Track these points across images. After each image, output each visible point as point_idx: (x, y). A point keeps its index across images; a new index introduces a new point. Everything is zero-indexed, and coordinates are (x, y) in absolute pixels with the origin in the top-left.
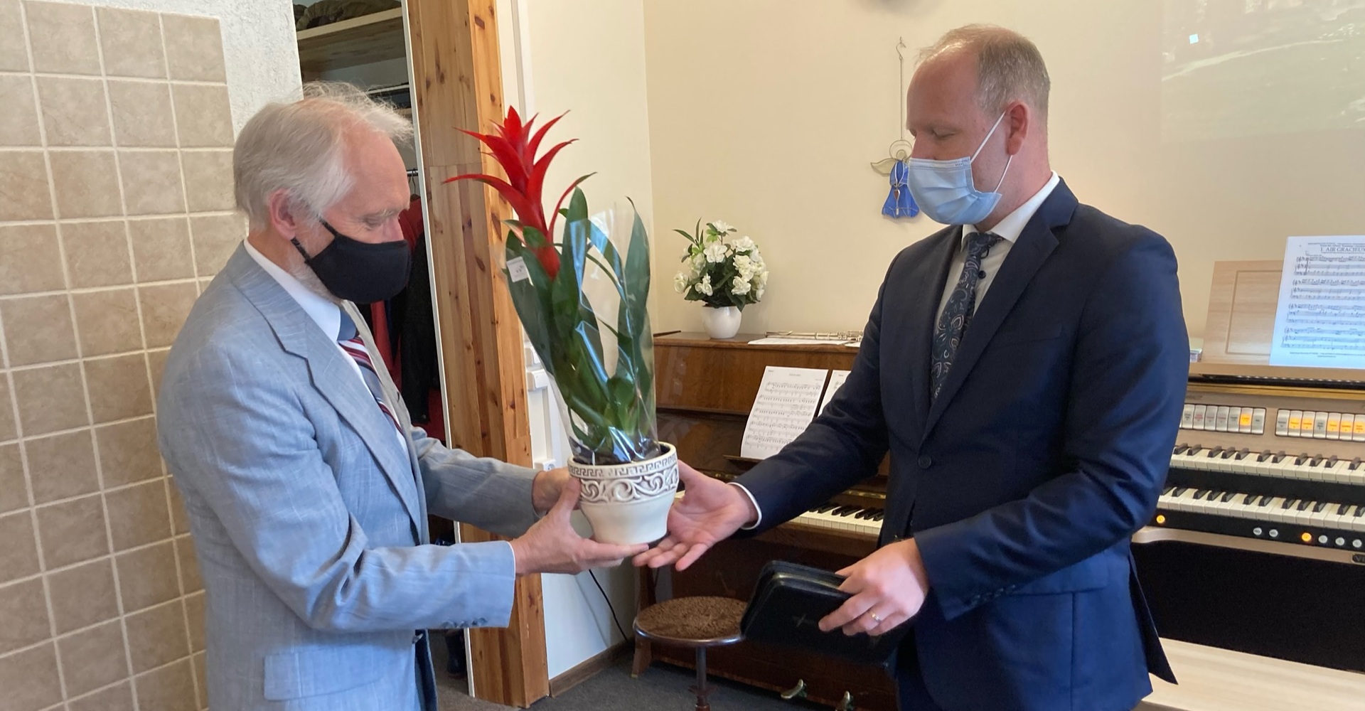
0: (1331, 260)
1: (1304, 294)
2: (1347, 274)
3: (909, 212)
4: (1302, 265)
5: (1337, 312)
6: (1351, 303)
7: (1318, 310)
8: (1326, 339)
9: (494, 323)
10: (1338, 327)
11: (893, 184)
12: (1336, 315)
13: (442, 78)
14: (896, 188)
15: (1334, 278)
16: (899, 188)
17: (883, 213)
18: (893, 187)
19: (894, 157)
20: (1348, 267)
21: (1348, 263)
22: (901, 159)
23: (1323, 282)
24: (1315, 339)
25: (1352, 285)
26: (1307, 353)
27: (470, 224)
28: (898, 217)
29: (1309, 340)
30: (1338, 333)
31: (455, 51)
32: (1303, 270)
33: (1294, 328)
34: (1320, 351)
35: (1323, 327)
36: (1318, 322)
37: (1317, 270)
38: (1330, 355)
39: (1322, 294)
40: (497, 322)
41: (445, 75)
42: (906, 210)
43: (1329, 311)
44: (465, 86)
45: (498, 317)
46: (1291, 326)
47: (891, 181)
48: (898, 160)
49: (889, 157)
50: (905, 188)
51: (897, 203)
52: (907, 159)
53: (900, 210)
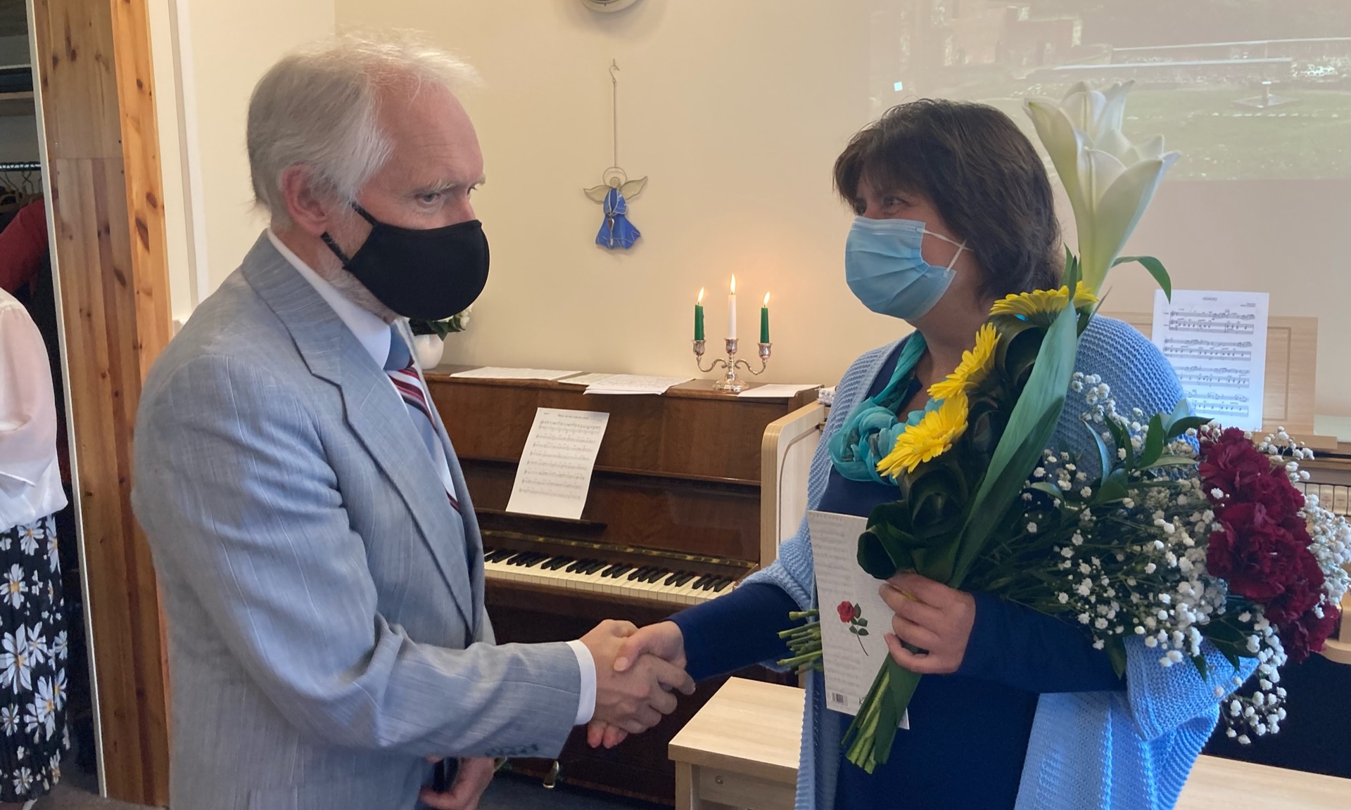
3: (623, 243)
9: (137, 347)
11: (607, 212)
13: (73, 55)
14: (609, 217)
16: (613, 218)
17: (597, 242)
18: (607, 216)
19: (608, 184)
22: (615, 187)
27: (107, 230)
28: (613, 247)
31: (90, 24)
40: (141, 347)
41: (77, 52)
42: (620, 241)
44: (103, 68)
45: (142, 341)
47: (604, 209)
48: (611, 188)
49: (603, 184)
50: (620, 217)
51: (611, 233)
52: (621, 188)
53: (615, 241)
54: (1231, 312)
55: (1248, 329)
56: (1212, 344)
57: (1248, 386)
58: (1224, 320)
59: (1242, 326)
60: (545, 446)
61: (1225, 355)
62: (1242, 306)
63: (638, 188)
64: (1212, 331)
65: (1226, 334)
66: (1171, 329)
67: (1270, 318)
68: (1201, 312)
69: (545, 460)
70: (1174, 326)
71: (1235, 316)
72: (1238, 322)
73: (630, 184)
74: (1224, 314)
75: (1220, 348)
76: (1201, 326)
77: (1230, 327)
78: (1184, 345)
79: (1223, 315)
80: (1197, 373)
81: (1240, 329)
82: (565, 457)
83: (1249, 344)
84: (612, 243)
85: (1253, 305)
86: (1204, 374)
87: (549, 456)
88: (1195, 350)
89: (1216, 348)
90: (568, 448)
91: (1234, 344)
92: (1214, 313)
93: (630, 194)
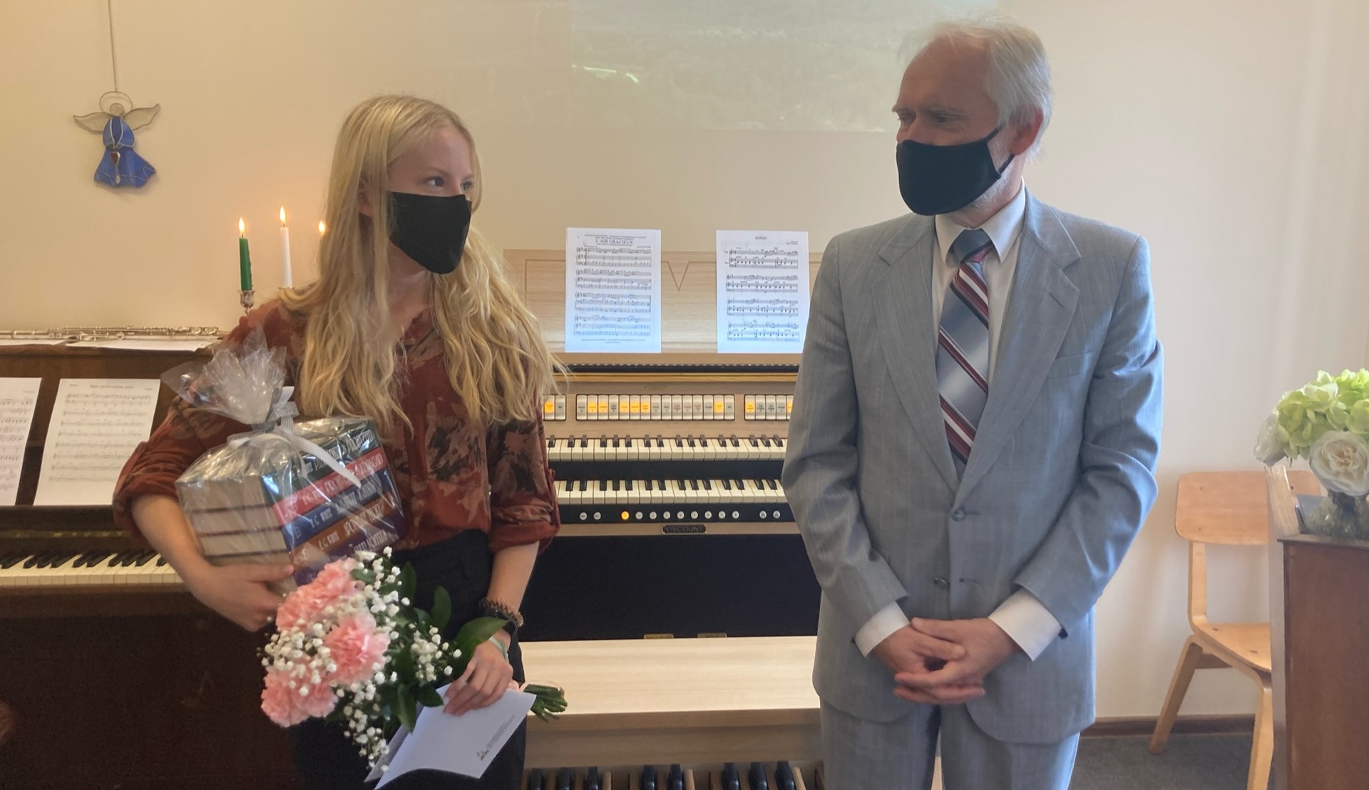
0: (605, 251)
1: (587, 283)
2: (620, 265)
3: (132, 180)
4: (582, 256)
5: (616, 300)
6: (626, 292)
7: (600, 299)
8: (610, 326)
10: (618, 315)
11: (109, 144)
12: (615, 303)
15: (611, 269)
17: (96, 180)
18: (109, 149)
20: (620, 258)
21: (619, 254)
22: (117, 115)
23: (601, 272)
24: (601, 327)
25: (625, 275)
26: (596, 340)
28: (118, 186)
29: (596, 327)
30: (619, 320)
32: (583, 260)
33: (582, 316)
34: (607, 337)
35: (608, 315)
36: (602, 310)
37: (595, 261)
38: (615, 341)
39: (602, 283)
43: (610, 299)
46: (579, 313)
47: (104, 141)
48: (111, 115)
49: (100, 111)
50: (128, 150)
51: (117, 168)
52: (125, 116)
53: (121, 177)
54: (779, 250)
55: (794, 264)
56: (766, 278)
57: (797, 315)
58: (774, 257)
59: (788, 261)
60: (79, 424)
61: (777, 288)
62: (787, 243)
63: (149, 118)
64: (765, 267)
65: (776, 269)
66: (731, 266)
67: (810, 254)
68: (755, 250)
69: (80, 440)
70: (733, 263)
71: (782, 252)
72: (786, 258)
73: (136, 112)
74: (773, 251)
75: (772, 282)
76: (756, 263)
77: (779, 263)
78: (743, 280)
79: (773, 253)
80: (755, 305)
81: (787, 264)
82: (108, 435)
83: (795, 277)
84: (118, 181)
85: (796, 243)
86: (762, 305)
87: (85, 435)
88: (753, 285)
89: (769, 282)
90: (110, 424)
91: (783, 278)
92: (765, 250)
93: (138, 124)
